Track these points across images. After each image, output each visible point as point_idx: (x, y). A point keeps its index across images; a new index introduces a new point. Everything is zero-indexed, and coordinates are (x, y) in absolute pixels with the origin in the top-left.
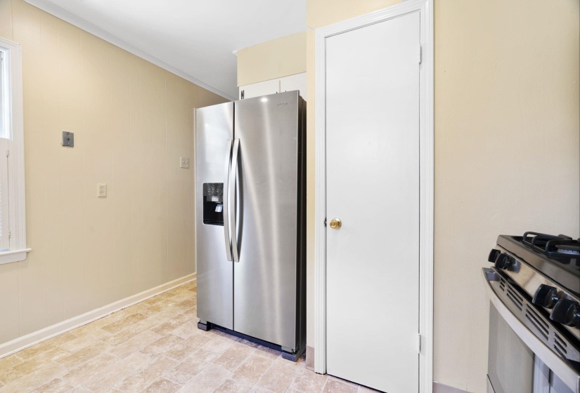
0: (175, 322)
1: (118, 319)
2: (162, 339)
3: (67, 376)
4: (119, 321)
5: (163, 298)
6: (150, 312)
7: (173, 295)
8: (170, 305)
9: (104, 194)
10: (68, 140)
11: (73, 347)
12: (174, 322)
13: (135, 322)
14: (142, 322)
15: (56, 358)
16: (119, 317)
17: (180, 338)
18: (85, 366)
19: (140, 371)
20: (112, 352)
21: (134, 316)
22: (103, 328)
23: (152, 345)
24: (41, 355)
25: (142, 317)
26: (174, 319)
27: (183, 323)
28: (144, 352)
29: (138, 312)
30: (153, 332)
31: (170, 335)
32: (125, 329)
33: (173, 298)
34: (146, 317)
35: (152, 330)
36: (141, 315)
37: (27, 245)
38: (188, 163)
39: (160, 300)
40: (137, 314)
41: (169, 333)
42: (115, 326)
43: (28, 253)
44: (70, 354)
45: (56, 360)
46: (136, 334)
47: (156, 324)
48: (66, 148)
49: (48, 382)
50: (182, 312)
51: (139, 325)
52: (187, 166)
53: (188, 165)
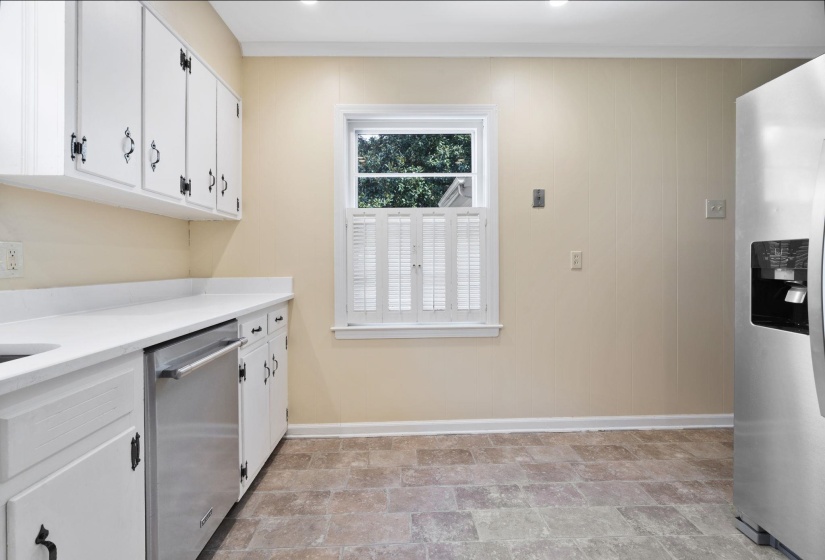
0: (685, 491)
1: (594, 443)
2: (657, 508)
3: (527, 488)
4: (595, 447)
5: (667, 438)
6: (642, 453)
7: (688, 440)
8: (679, 455)
9: (578, 265)
10: (539, 200)
11: (538, 455)
12: (682, 490)
13: (617, 459)
14: (627, 463)
15: (519, 459)
16: (594, 441)
17: (692, 525)
18: (547, 487)
19: (616, 543)
20: (580, 487)
21: (616, 448)
22: (574, 447)
23: (639, 509)
24: (508, 447)
25: (628, 456)
26: (685, 484)
27: (701, 500)
28: (625, 513)
29: (624, 444)
30: (643, 489)
31: (674, 510)
32: (601, 461)
33: (686, 445)
34: (635, 459)
35: (642, 485)
36: (626, 451)
37: (500, 320)
38: (724, 208)
39: (660, 439)
40: (621, 447)
41: (673, 505)
42: (588, 451)
43: (500, 329)
44: (533, 463)
45: (520, 462)
46: (616, 477)
47: (650, 478)
48: (536, 210)
49: (508, 484)
50: (701, 479)
51: (621, 465)
52: (721, 214)
53: (723, 212)
